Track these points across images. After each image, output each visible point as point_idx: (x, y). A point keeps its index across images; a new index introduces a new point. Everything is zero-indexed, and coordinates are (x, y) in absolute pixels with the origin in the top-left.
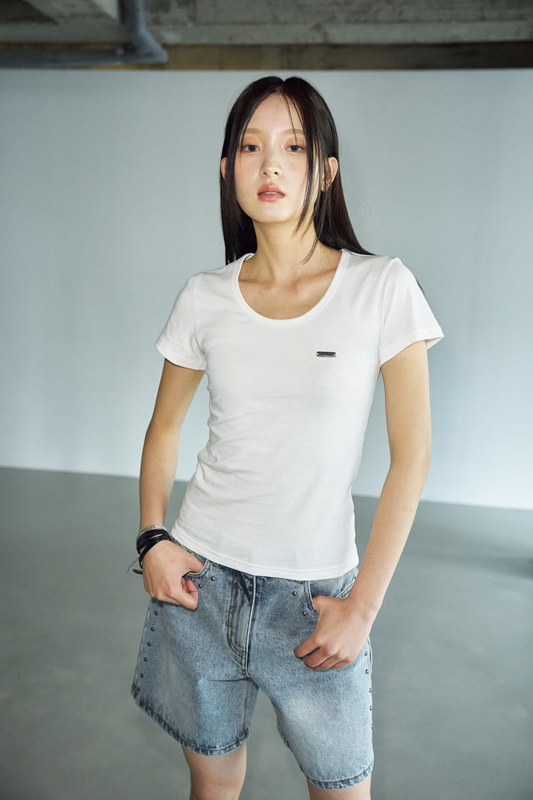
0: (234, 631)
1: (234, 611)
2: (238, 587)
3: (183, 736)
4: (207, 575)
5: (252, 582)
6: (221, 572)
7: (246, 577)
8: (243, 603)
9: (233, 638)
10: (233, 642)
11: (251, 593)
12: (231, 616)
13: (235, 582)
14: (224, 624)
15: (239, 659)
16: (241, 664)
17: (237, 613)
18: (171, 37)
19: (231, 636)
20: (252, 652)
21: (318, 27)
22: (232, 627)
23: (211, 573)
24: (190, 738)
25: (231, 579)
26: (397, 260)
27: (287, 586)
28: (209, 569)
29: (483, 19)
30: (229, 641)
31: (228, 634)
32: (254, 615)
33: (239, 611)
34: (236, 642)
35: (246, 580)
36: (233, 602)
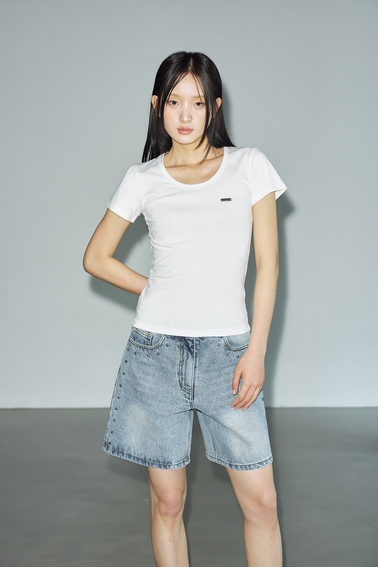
0: (183, 377)
1: (183, 364)
2: (184, 348)
3: (150, 459)
4: (164, 343)
5: (193, 343)
6: (172, 341)
7: (189, 340)
8: (188, 357)
9: (183, 382)
10: (183, 384)
11: (192, 350)
12: (181, 367)
13: (182, 345)
14: (177, 374)
15: (187, 395)
16: (189, 399)
17: (184, 364)
19: (182, 381)
20: (195, 389)
22: (182, 375)
23: (167, 342)
24: (155, 459)
25: (179, 343)
27: (214, 341)
28: (164, 340)
30: (181, 385)
31: (180, 381)
32: (195, 364)
33: (186, 363)
34: (185, 384)
35: (189, 342)
36: (181, 358)
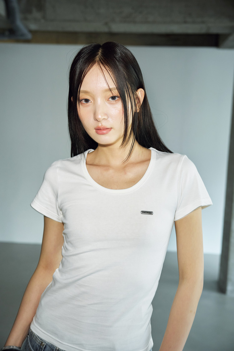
18: (33, 27)
21: (106, 24)
26: (185, 156)
29: (185, 22)
